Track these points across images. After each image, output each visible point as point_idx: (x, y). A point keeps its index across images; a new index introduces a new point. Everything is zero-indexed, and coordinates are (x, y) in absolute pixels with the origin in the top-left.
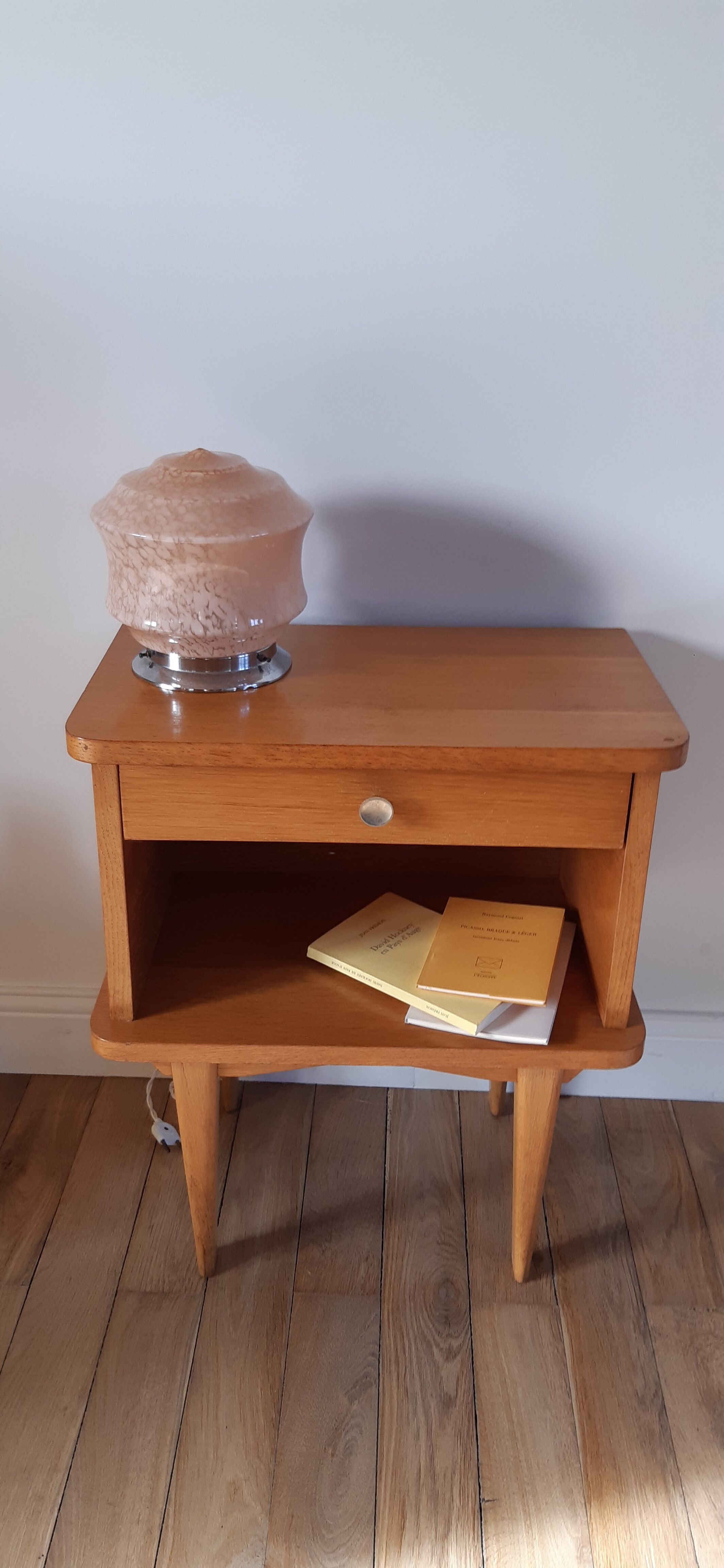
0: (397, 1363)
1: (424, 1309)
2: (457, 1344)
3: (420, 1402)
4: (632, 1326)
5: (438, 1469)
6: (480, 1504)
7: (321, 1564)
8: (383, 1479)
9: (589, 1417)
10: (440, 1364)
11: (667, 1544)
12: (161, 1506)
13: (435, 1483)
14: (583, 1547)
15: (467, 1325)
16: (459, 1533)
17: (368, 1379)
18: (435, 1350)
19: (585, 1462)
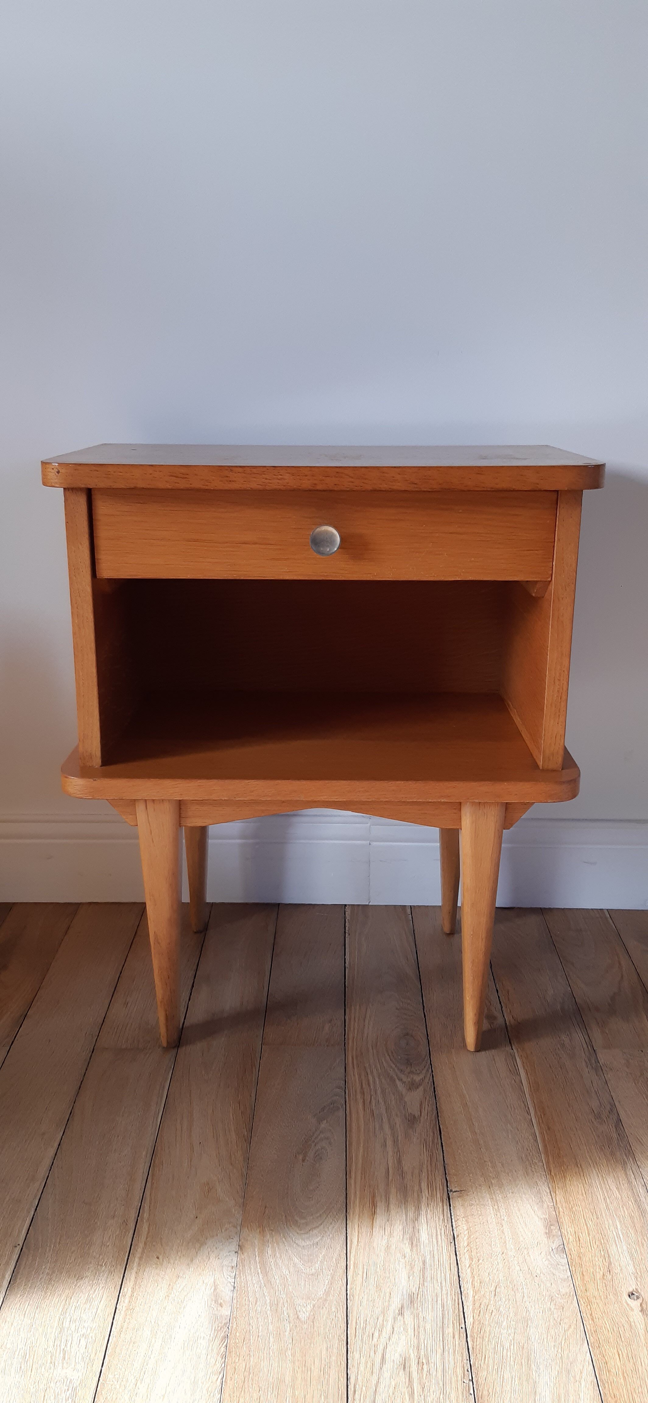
0: (363, 1093)
1: (386, 1054)
2: (419, 1079)
3: (385, 1120)
4: (584, 1063)
5: (405, 1168)
6: (448, 1194)
7: (295, 1242)
8: (353, 1176)
9: (549, 1129)
10: (404, 1093)
11: (633, 1222)
12: (136, 1203)
13: (403, 1178)
14: (551, 1225)
15: (428, 1065)
16: (429, 1216)
17: (335, 1105)
18: (398, 1082)
19: (548, 1163)
